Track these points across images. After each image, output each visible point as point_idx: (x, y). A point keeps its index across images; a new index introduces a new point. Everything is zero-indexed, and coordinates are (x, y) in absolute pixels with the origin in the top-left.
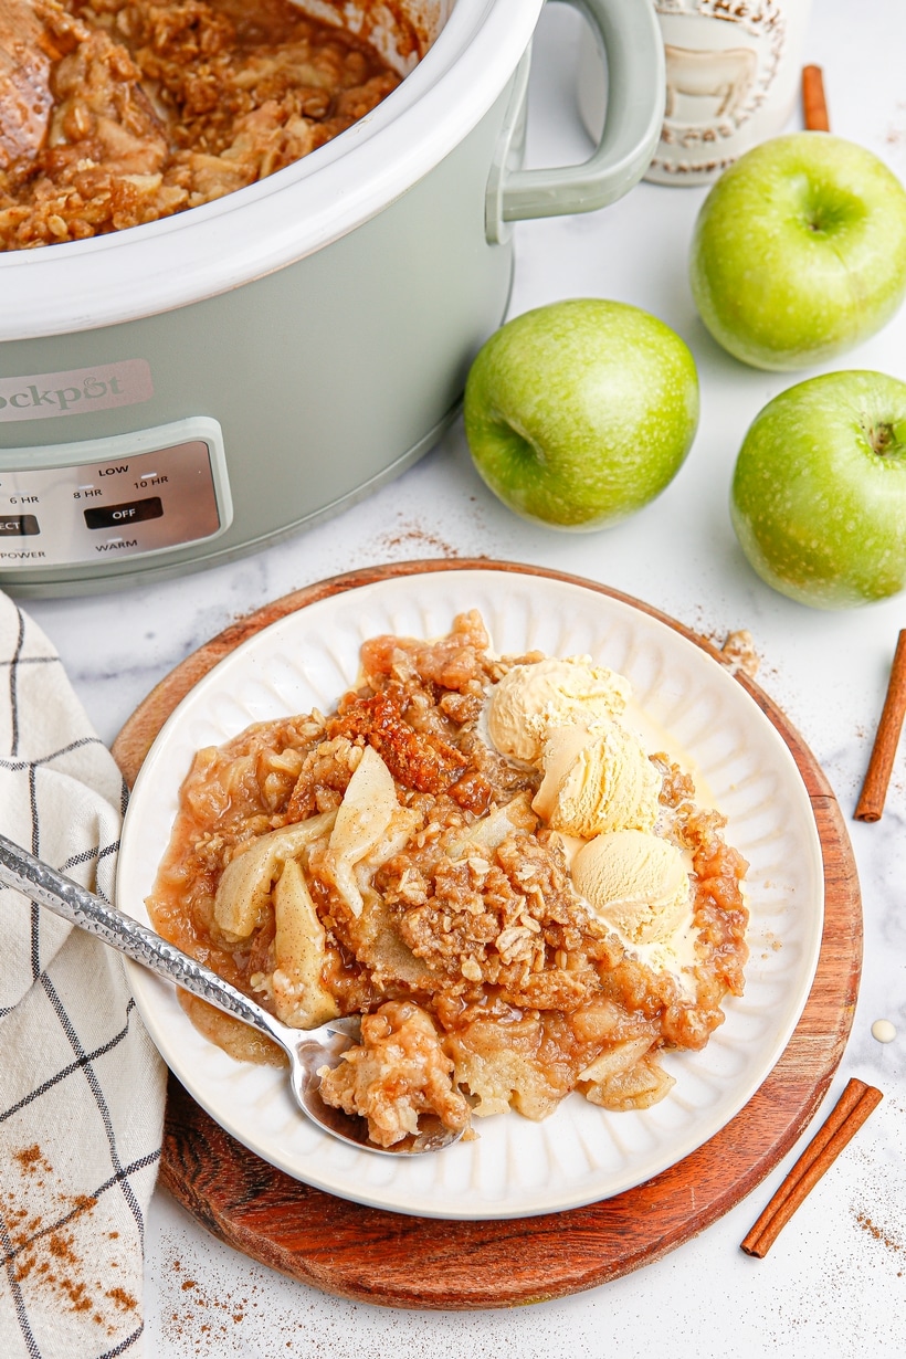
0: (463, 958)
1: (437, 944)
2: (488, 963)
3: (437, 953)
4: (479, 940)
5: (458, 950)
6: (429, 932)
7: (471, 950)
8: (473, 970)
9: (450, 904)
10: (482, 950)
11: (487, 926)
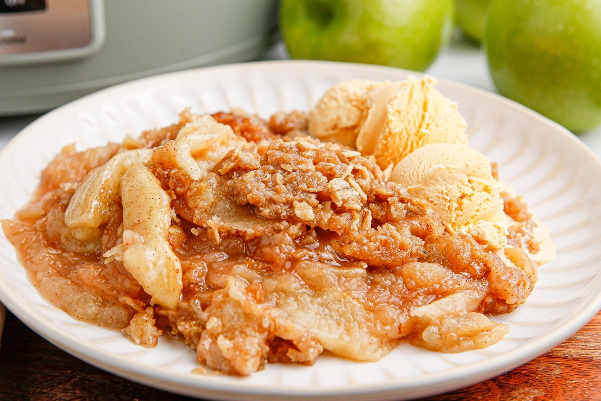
0: (295, 202)
1: (270, 194)
2: (320, 206)
3: (271, 201)
4: (311, 189)
5: (291, 196)
6: (263, 185)
7: (303, 197)
8: (306, 211)
9: (283, 166)
10: (313, 196)
11: (319, 179)
